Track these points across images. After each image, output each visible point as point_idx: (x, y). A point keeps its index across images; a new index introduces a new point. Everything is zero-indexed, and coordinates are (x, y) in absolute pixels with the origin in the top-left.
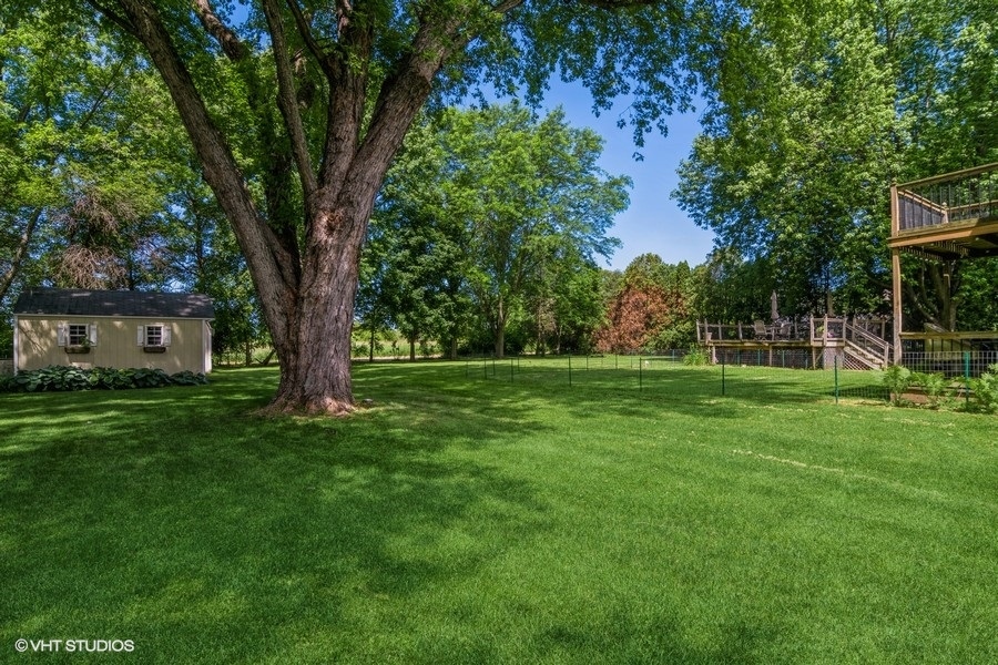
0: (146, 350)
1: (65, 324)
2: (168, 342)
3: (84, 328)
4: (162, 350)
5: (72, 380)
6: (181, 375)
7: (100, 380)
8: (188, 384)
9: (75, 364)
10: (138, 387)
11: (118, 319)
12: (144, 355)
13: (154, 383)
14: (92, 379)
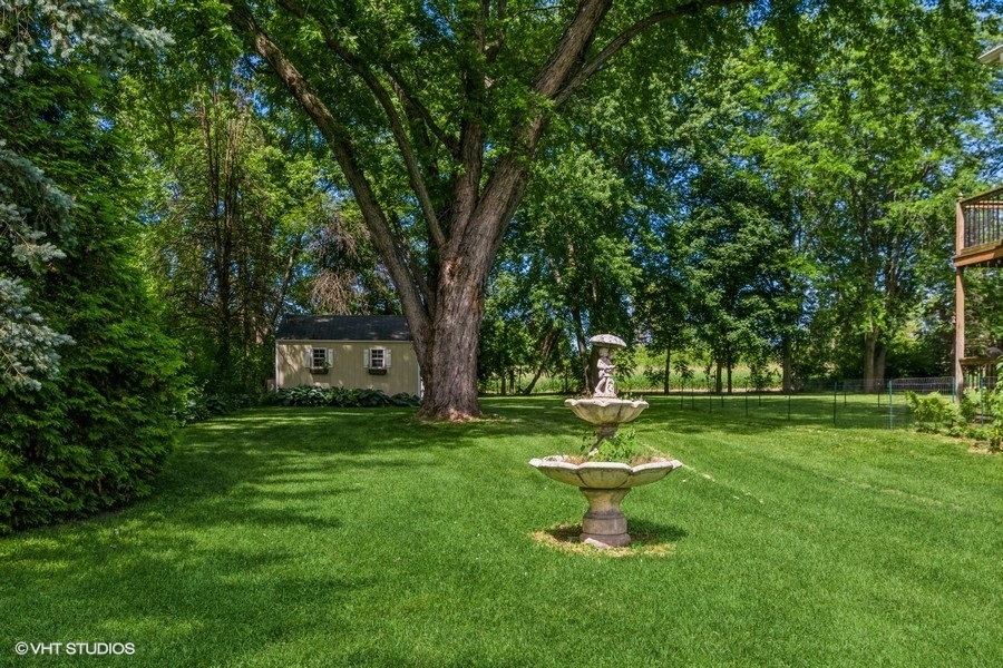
0: (372, 372)
1: (309, 348)
2: (389, 364)
3: (323, 351)
4: (384, 372)
5: (313, 397)
6: (398, 397)
7: (334, 398)
8: (403, 405)
9: (318, 384)
10: (363, 406)
11: (348, 343)
12: (370, 377)
13: (375, 403)
14: (329, 396)
